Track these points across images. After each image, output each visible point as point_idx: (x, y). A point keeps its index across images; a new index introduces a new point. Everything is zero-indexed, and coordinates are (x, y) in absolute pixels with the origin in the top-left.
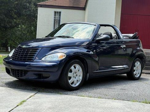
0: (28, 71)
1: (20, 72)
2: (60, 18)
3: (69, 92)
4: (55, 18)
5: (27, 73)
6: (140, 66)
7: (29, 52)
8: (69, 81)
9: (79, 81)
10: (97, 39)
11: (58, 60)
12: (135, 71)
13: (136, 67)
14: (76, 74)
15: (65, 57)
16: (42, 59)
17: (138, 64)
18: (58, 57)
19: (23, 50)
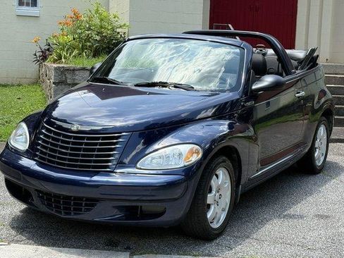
1: (72, 203)
5: (96, 205)
6: (325, 137)
7: (96, 144)
8: (208, 217)
9: (223, 210)
10: (253, 87)
11: (185, 166)
12: (317, 150)
13: (318, 140)
14: (220, 193)
15: (200, 156)
16: (138, 166)
17: (322, 130)
18: (184, 157)
19: (75, 138)
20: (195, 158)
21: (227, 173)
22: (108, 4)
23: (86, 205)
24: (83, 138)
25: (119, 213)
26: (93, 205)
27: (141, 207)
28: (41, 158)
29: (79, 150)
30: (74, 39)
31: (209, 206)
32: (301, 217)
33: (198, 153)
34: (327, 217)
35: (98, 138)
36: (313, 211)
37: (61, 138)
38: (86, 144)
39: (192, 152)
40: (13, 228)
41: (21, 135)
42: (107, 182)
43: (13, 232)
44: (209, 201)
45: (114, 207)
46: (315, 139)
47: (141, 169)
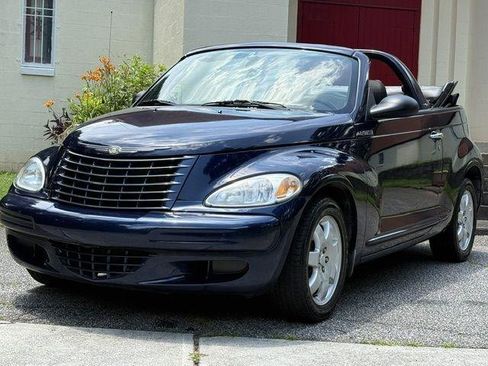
0: (147, 254)
1: (109, 258)
2: (50, 13)
3: (309, 330)
4: (28, 11)
5: (143, 261)
6: (471, 209)
7: (145, 172)
8: (310, 285)
9: (331, 281)
10: (372, 111)
11: (276, 203)
12: (461, 227)
13: (462, 212)
14: (326, 255)
15: (299, 189)
16: (207, 202)
17: (466, 199)
18: (275, 191)
19: (115, 164)
20: (290, 194)
21: (336, 225)
22: (152, 58)
23: (129, 261)
24: (126, 164)
25: (179, 272)
26: (140, 261)
27: (211, 262)
28: (62, 196)
29: (120, 180)
30: (103, 102)
31: (311, 270)
32: (445, 303)
33: (295, 187)
34: (482, 303)
35: (148, 164)
36: (460, 298)
37: (94, 166)
38: (131, 172)
39: (286, 186)
40: (18, 307)
41: (33, 173)
42: (162, 224)
43: (19, 312)
44: (311, 262)
45: (171, 263)
46: (457, 210)
47: (211, 206)
